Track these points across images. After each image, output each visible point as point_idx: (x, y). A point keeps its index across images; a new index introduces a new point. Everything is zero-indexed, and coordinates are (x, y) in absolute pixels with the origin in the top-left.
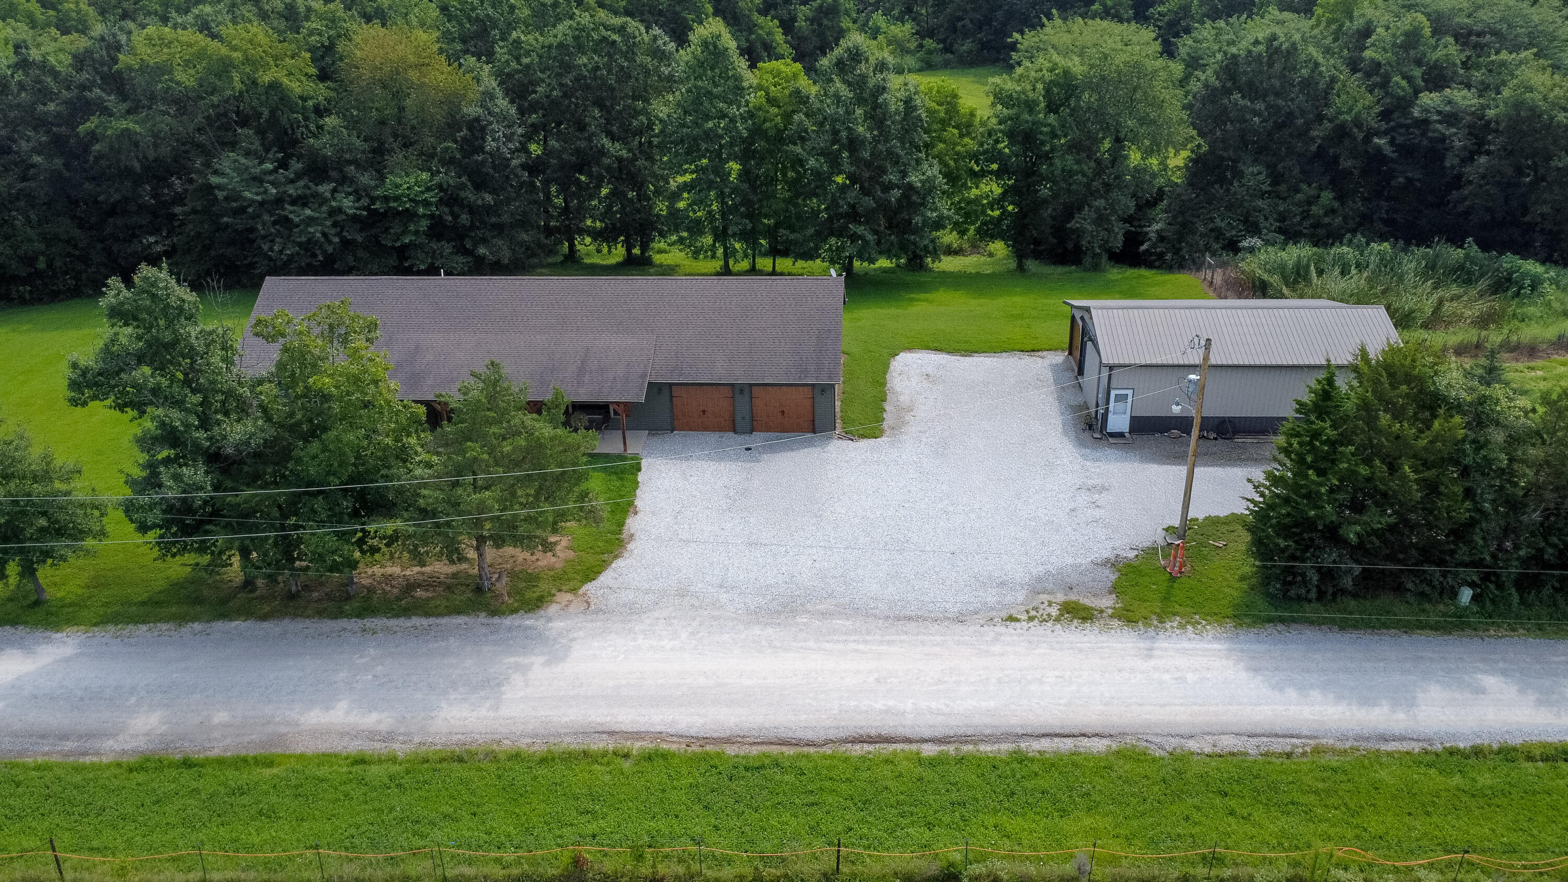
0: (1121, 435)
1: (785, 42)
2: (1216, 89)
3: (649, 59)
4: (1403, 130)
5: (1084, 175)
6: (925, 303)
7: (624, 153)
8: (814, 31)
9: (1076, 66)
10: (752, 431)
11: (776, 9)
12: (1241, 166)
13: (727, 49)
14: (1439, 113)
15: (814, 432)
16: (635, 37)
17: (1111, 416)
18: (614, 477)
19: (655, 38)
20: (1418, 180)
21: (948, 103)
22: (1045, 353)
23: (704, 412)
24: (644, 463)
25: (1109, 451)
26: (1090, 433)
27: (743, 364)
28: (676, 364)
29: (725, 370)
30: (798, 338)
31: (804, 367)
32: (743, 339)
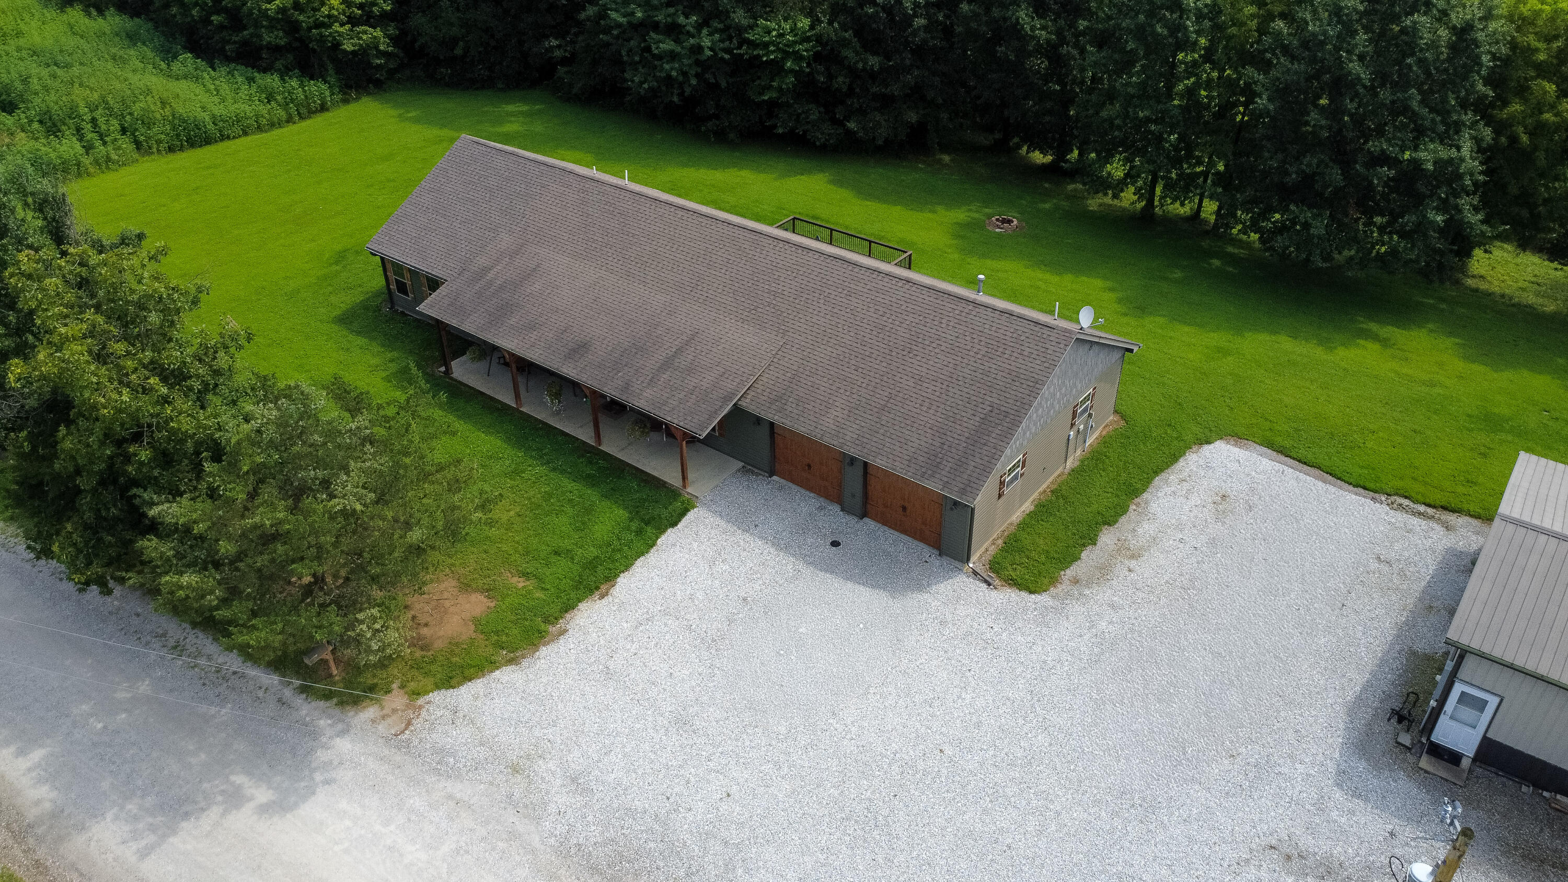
0: (1452, 758)
10: (863, 515)
15: (940, 550)
17: (1444, 720)
18: (633, 525)
23: (809, 466)
24: (691, 515)
27: (863, 424)
28: (783, 392)
29: (837, 424)
30: (956, 411)
31: (938, 460)
32: (885, 384)
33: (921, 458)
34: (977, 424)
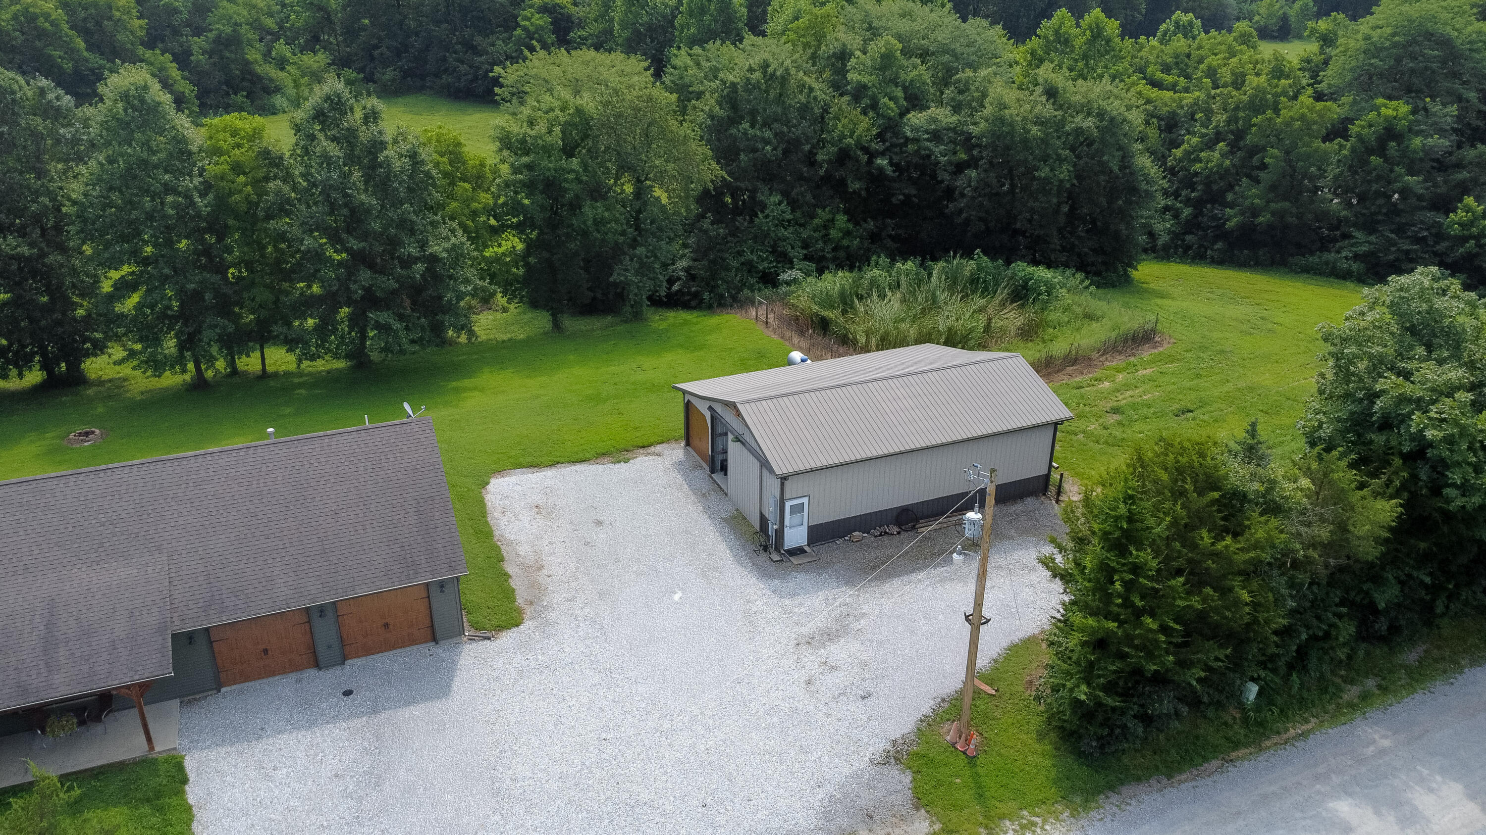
0: (798, 551)
1: (182, 78)
2: (723, 118)
3: (39, 120)
4: (897, 150)
5: (617, 221)
6: (476, 393)
7: (25, 250)
8: (214, 64)
9: (588, 102)
10: (343, 660)
11: (163, 41)
12: (760, 197)
13: (159, 103)
14: (927, 132)
15: (435, 639)
16: (13, 93)
17: (787, 531)
18: (146, 809)
19: (42, 92)
20: (915, 196)
21: (451, 153)
22: (659, 448)
23: (266, 651)
24: (189, 765)
25: (801, 577)
26: (766, 554)
27: (318, 574)
28: (209, 594)
29: (292, 587)
30: (390, 518)
31: (410, 560)
32: (307, 533)
33: (395, 567)
34: (416, 518)
